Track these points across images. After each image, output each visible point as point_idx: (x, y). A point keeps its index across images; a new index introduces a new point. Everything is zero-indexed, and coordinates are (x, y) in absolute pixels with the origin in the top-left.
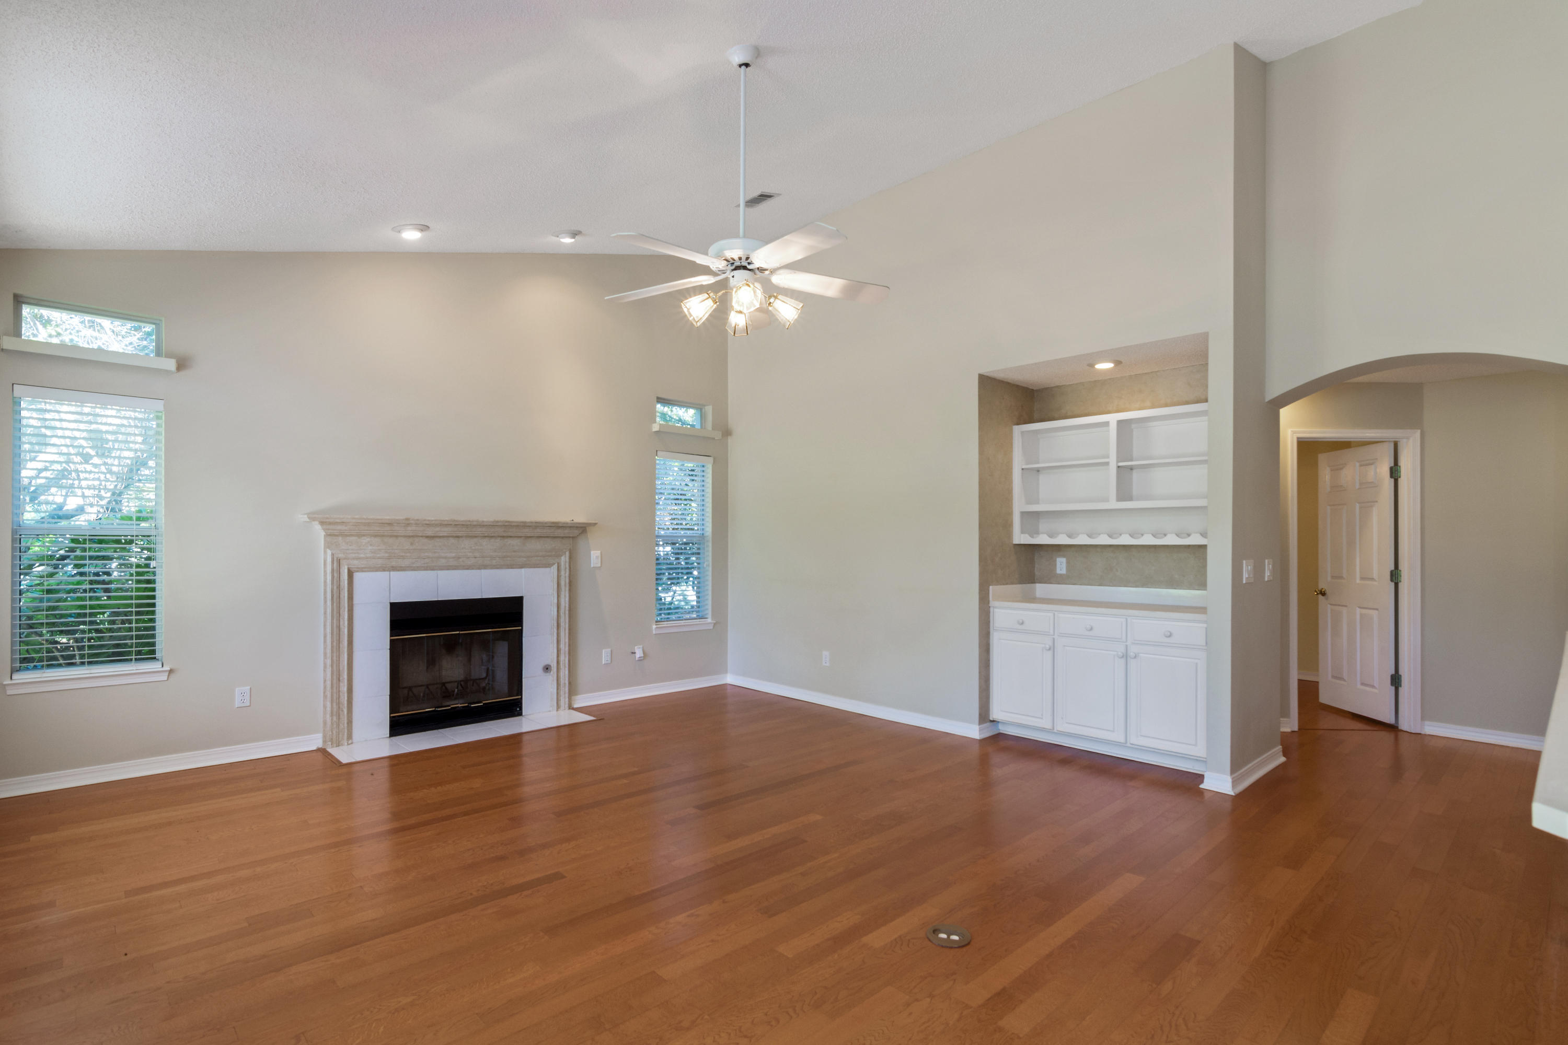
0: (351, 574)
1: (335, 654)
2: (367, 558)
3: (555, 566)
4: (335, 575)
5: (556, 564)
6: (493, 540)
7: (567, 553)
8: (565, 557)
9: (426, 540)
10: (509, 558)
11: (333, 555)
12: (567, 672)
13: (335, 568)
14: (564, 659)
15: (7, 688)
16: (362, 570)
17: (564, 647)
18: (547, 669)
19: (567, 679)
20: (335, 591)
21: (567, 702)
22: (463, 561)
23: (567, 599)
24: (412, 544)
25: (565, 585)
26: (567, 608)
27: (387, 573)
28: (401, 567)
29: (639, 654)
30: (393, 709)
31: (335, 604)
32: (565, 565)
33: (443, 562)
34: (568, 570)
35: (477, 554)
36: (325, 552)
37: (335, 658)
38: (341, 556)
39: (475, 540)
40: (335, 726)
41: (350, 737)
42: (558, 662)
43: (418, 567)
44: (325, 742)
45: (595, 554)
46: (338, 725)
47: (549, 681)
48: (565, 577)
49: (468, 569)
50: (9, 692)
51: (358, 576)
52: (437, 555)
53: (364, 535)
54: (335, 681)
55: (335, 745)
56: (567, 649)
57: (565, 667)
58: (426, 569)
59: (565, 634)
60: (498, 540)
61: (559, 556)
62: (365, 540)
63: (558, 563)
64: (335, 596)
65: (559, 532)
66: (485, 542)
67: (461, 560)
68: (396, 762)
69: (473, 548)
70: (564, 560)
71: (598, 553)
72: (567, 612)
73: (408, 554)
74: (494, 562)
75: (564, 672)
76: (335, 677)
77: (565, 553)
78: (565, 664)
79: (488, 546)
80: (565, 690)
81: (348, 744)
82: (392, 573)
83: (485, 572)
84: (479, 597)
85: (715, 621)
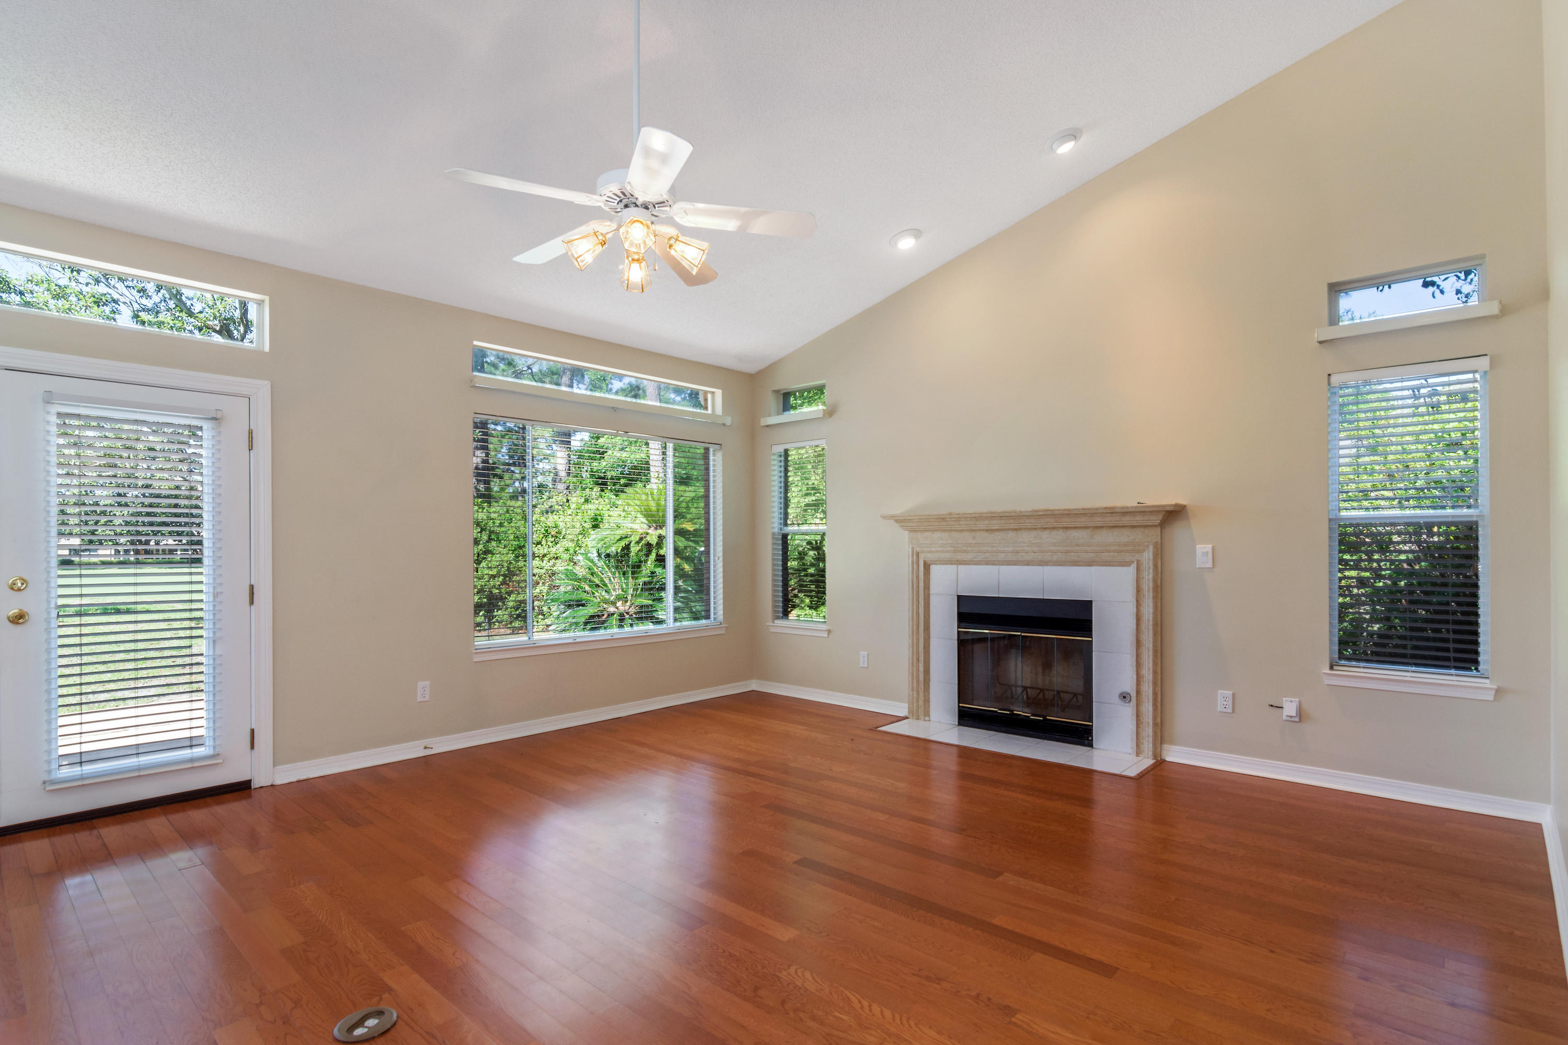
0: (927, 567)
1: (915, 637)
2: (938, 552)
3: (1134, 565)
4: (915, 566)
5: (1135, 562)
6: (1054, 532)
7: (1151, 548)
8: (1149, 552)
9: (985, 534)
10: (1073, 554)
11: (913, 548)
12: (1151, 708)
13: (915, 561)
14: (1148, 690)
15: (770, 627)
16: (936, 562)
17: (1148, 674)
18: (1124, 697)
19: (1151, 717)
20: (915, 582)
21: (1151, 749)
22: (1022, 556)
23: (1151, 610)
24: (974, 538)
25: (1148, 591)
26: (1151, 623)
27: (954, 567)
28: (964, 561)
29: (1290, 709)
30: (960, 699)
31: (915, 593)
32: (1148, 563)
33: (1002, 556)
34: (1151, 571)
35: (1036, 549)
36: (909, 547)
37: (915, 640)
38: (918, 549)
39: (1033, 533)
40: (915, 700)
41: (927, 714)
42: (1138, 692)
43: (979, 561)
44: (909, 712)
45: (1203, 549)
46: (918, 701)
47: (1127, 712)
48: (1149, 580)
49: (1028, 565)
50: (771, 630)
51: (933, 569)
52: (995, 549)
53: (936, 531)
54: (915, 661)
55: (915, 717)
56: (1151, 677)
57: (1148, 700)
58: (987, 563)
59: (1149, 657)
60: (1060, 532)
61: (1140, 552)
62: (937, 535)
63: (1138, 561)
64: (915, 586)
66: (1045, 535)
67: (1020, 554)
69: (1032, 542)
70: (1147, 556)
71: (1208, 547)
72: (1151, 627)
73: (969, 549)
74: (1055, 558)
75: (1148, 708)
76: (915, 657)
77: (1148, 546)
78: (1148, 696)
79: (1048, 538)
80: (1148, 731)
81: (925, 720)
82: (958, 566)
83: (1047, 568)
84: (1041, 597)
85: (1496, 687)
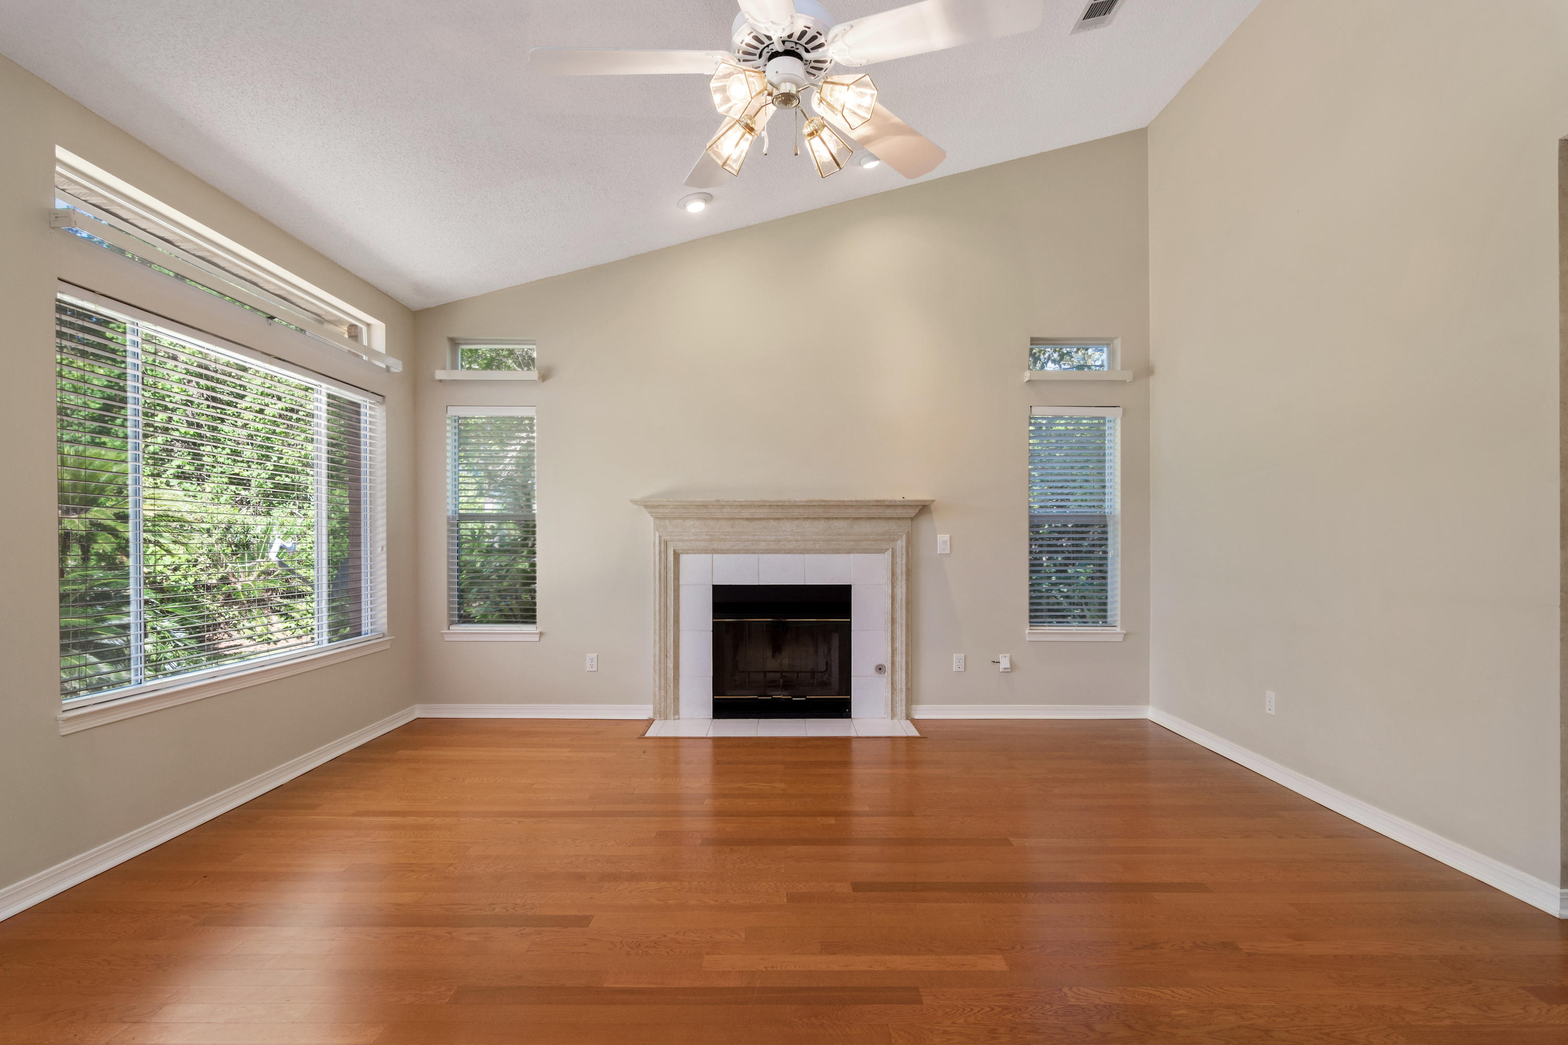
0: (677, 556)
1: (662, 631)
2: (690, 540)
3: (890, 552)
4: (663, 556)
5: (891, 550)
6: (816, 522)
7: (904, 537)
8: (902, 542)
9: (745, 523)
10: (834, 542)
11: (660, 537)
12: (904, 676)
13: (662, 550)
14: (901, 660)
15: (445, 636)
16: (687, 552)
17: (901, 646)
18: (880, 669)
19: (904, 683)
20: (662, 573)
21: (904, 711)
22: (784, 544)
23: (904, 591)
24: (732, 526)
25: (902, 575)
26: (904, 602)
27: (709, 556)
28: (722, 550)
29: (1005, 663)
30: (716, 691)
31: (662, 584)
32: (902, 550)
33: (763, 545)
34: (904, 557)
35: (799, 538)
36: (655, 534)
37: (662, 635)
38: (668, 538)
39: (796, 522)
40: (663, 700)
41: (676, 712)
42: (893, 663)
43: (738, 550)
44: (655, 713)
45: (943, 538)
46: (666, 700)
47: (884, 681)
48: (902, 565)
49: (789, 553)
50: (447, 639)
51: (684, 558)
52: (756, 537)
53: (688, 518)
54: (662, 657)
55: (663, 718)
56: (904, 648)
57: (902, 669)
58: (747, 552)
59: (902, 631)
60: (822, 522)
61: (894, 540)
62: (689, 523)
63: (893, 548)
64: (662, 577)
65: (889, 512)
66: (807, 524)
67: (782, 543)
68: (719, 743)
69: (795, 531)
70: (901, 544)
71: (946, 537)
72: (904, 606)
73: (728, 537)
74: (817, 546)
75: (901, 676)
76: (662, 653)
77: (901, 536)
78: (901, 666)
79: (810, 528)
80: (901, 696)
81: (674, 719)
82: (714, 555)
83: (808, 557)
84: (803, 583)
85: (1125, 632)
